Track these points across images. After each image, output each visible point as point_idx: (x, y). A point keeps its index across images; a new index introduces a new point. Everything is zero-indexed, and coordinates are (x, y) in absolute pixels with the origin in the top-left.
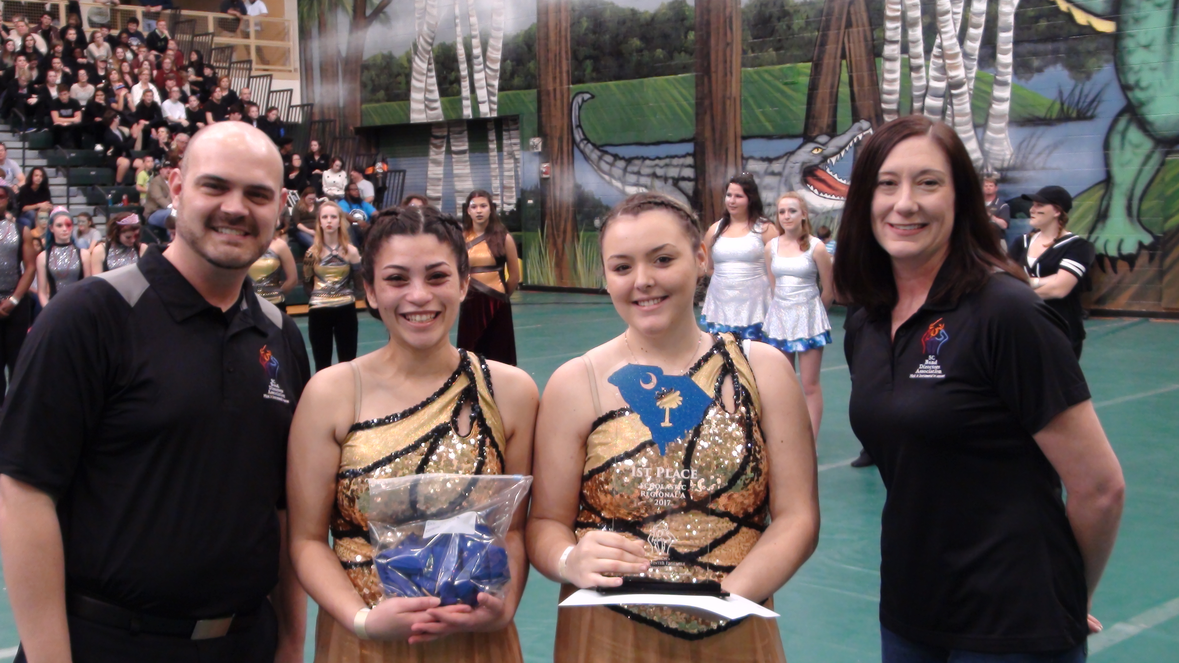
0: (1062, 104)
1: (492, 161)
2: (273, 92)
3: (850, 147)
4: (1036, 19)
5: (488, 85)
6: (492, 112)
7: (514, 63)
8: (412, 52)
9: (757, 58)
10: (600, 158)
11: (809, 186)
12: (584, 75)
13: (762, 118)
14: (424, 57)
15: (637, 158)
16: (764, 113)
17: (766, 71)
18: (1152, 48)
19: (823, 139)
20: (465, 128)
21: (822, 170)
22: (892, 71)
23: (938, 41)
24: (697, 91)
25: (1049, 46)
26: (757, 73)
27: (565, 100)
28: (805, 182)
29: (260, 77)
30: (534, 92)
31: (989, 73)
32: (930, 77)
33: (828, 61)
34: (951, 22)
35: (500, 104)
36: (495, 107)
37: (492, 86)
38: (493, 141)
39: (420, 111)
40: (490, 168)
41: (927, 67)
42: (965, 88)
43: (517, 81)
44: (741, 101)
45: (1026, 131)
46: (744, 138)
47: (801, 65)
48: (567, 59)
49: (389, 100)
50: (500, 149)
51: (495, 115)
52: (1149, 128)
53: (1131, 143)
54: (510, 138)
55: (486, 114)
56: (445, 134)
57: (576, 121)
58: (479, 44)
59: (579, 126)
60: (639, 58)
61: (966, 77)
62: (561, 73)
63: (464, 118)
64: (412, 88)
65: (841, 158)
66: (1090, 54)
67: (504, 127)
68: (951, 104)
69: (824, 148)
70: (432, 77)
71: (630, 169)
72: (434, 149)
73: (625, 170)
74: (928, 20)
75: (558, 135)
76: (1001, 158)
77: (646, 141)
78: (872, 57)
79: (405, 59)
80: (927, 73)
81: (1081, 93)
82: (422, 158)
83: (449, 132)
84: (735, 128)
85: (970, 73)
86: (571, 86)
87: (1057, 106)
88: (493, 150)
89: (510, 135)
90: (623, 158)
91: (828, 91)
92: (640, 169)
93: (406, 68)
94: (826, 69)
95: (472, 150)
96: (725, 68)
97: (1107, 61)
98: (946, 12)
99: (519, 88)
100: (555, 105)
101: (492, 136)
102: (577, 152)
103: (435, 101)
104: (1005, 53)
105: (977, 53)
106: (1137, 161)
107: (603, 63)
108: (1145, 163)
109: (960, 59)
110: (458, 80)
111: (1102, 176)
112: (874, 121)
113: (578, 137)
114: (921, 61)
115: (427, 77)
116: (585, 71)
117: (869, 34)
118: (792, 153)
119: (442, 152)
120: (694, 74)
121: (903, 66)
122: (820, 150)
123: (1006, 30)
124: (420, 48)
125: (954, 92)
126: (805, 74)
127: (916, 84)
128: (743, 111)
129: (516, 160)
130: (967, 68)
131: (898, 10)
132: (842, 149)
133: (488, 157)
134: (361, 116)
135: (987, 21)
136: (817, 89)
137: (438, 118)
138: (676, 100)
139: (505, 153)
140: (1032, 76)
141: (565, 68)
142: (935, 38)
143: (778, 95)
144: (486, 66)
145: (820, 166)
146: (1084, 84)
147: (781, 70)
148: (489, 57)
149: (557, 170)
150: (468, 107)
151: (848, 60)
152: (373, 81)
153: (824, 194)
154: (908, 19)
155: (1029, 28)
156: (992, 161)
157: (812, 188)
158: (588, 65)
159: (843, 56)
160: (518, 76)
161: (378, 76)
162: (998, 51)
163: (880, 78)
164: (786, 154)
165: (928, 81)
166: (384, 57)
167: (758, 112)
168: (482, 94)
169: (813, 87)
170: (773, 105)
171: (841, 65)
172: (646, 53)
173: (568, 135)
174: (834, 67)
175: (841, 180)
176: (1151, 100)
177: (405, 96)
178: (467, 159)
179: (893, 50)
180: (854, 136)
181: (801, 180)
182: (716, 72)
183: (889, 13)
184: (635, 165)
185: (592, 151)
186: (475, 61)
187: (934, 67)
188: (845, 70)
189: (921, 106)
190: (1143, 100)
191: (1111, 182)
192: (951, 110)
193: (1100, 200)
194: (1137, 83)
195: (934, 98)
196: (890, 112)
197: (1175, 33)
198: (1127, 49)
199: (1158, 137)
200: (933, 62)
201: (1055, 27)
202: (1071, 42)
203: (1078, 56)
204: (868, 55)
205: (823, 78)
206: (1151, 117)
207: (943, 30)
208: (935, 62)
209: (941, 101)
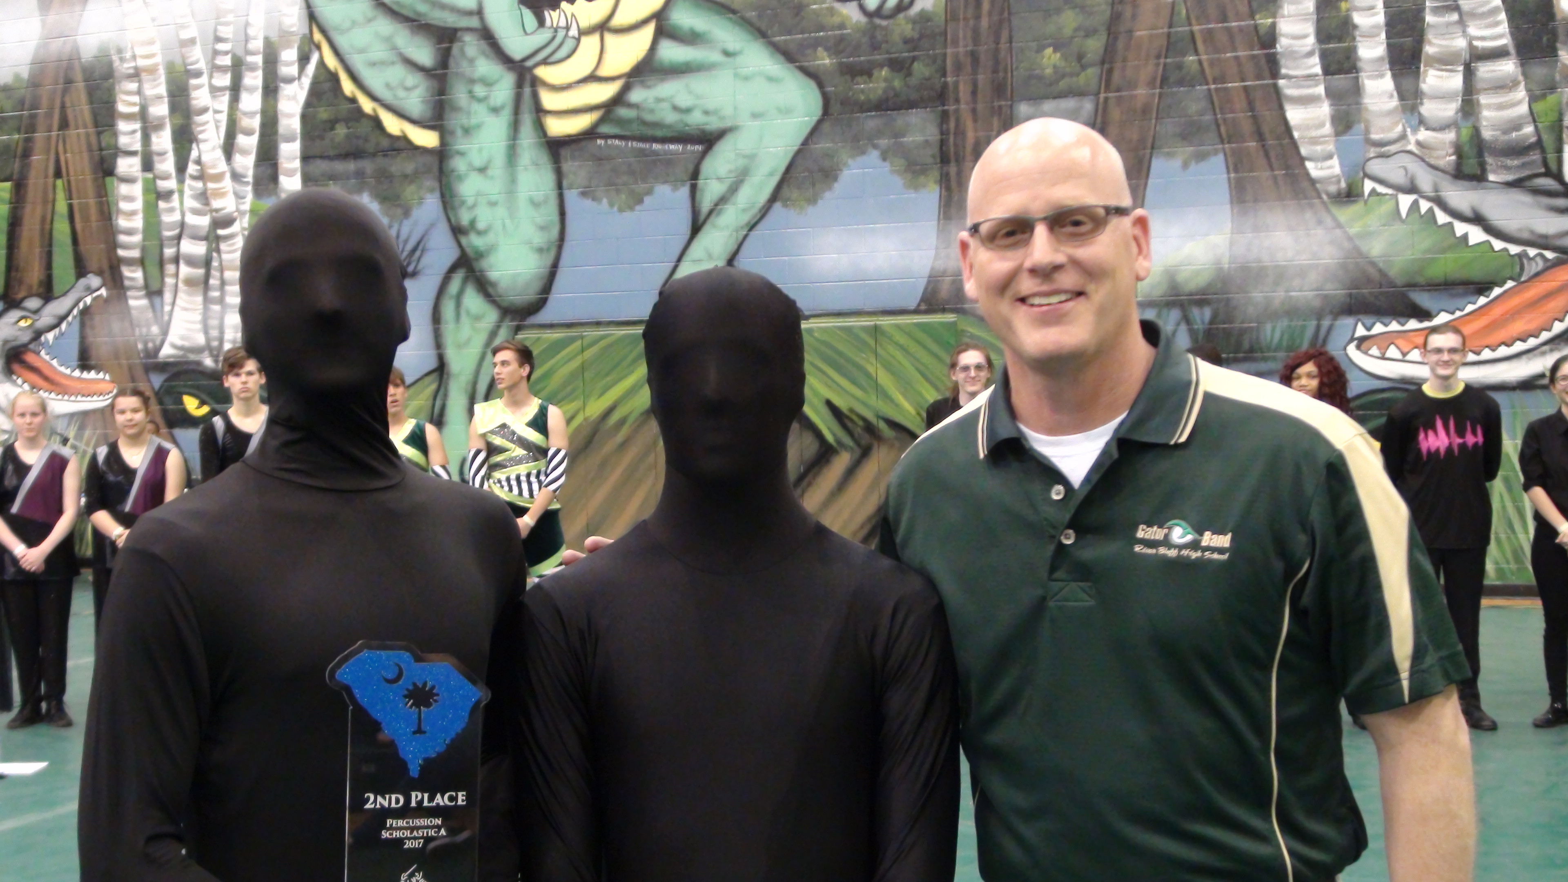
3: (75, 317)
4: (332, 124)
11: (15, 377)
18: (490, 172)
19: (33, 303)
21: (34, 352)
22: (130, 199)
23: (194, 154)
25: (351, 166)
28: (9, 371)
32: (185, 209)
33: (35, 181)
34: (211, 126)
41: (181, 193)
42: (236, 228)
52: (491, 290)
53: (468, 313)
61: (238, 210)
65: (62, 334)
66: (407, 178)
68: (218, 251)
69: (36, 317)
74: (179, 121)
78: (101, 175)
80: (182, 203)
85: (244, 203)
91: (38, 227)
94: (33, 191)
97: (431, 190)
98: (205, 110)
104: (290, 173)
105: (250, 173)
106: (480, 340)
109: (227, 183)
111: (432, 364)
112: (107, 274)
114: (171, 184)
117: (94, 140)
121: (145, 191)
122: (29, 322)
123: (290, 139)
125: (221, 232)
127: (167, 218)
130: (239, 197)
131: (134, 104)
132: (62, 318)
135: (263, 125)
136: (20, 225)
142: (190, 150)
145: (31, 347)
146: (400, 225)
151: (65, 179)
154: (151, 118)
155: (322, 138)
157: (20, 381)
159: (58, 174)
162: (280, 171)
163: (113, 209)
165: (183, 214)
169: (15, 221)
171: (54, 187)
174: (45, 190)
175: (62, 369)
176: (491, 249)
179: (131, 166)
180: (80, 300)
183: (122, 108)
187: (192, 192)
188: (61, 196)
189: (175, 254)
190: (482, 249)
191: (445, 371)
192: (219, 259)
193: (431, 399)
194: (473, 223)
195: (193, 241)
196: (130, 262)
197: (519, 151)
198: (456, 173)
199: (505, 304)
200: (189, 186)
201: (358, 137)
202: (381, 161)
203: (391, 182)
204: (95, 172)
205: (28, 209)
206: (494, 275)
207: (200, 137)
208: (192, 186)
209: (203, 246)
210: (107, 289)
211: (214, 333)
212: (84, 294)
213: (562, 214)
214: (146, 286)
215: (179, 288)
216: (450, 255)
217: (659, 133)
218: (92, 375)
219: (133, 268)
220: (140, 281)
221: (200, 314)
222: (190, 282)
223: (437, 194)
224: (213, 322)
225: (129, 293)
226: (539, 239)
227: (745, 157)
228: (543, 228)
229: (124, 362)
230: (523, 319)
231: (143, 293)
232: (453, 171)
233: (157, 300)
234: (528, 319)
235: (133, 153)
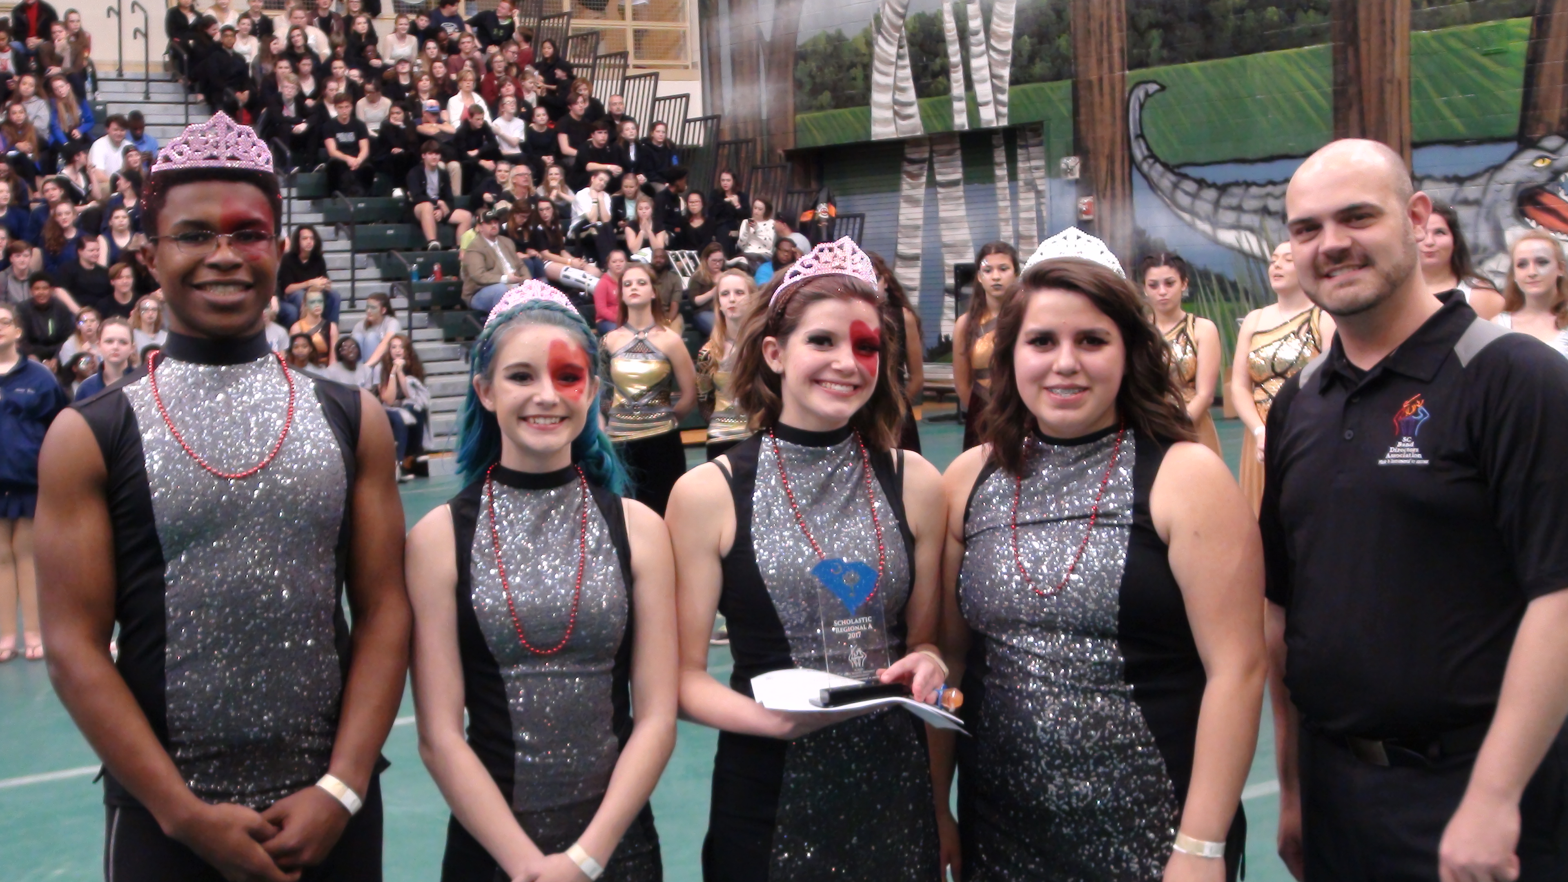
1: (1000, 197)
2: (659, 99)
5: (993, 76)
6: (1001, 119)
7: (1035, 40)
8: (874, 29)
9: (1437, 13)
10: (1176, 186)
11: (1527, 220)
12: (1148, 55)
13: (1446, 112)
14: (891, 35)
15: (1237, 184)
16: (1449, 104)
17: (1453, 35)
19: (1552, 142)
20: (958, 145)
21: (1552, 193)
24: (1336, 73)
26: (1437, 38)
27: (1118, 95)
28: (1521, 214)
29: (640, 77)
30: (1067, 84)
33: (1560, 14)
35: (1011, 105)
36: (1004, 110)
37: (1000, 78)
38: (1000, 164)
39: (885, 122)
40: (997, 207)
43: (1039, 68)
44: (1409, 83)
46: (1416, 145)
47: (1513, 21)
48: (1120, 30)
49: (837, 107)
50: (1013, 176)
51: (1004, 122)
54: (1029, 159)
55: (991, 122)
56: (926, 155)
57: (1135, 128)
58: (979, 13)
59: (1141, 136)
60: (1239, 23)
62: (1110, 51)
63: (956, 129)
64: (873, 87)
67: (1020, 142)
69: (1554, 157)
70: (904, 67)
71: (1226, 201)
72: (909, 180)
73: (1217, 204)
75: (1106, 151)
77: (1250, 156)
79: (863, 40)
82: (890, 195)
83: (931, 152)
84: (1401, 130)
86: (1127, 72)
88: (1001, 179)
89: (1029, 154)
90: (1213, 185)
91: (1560, 62)
92: (1241, 200)
93: (864, 55)
94: (1558, 25)
95: (968, 179)
96: (1383, 33)
99: (1043, 79)
100: (1101, 104)
101: (1000, 156)
102: (1137, 177)
103: (910, 104)
107: (1178, 33)
110: (945, 71)
113: (1139, 152)
115: (897, 67)
116: (1149, 46)
118: (1498, 168)
119: (921, 185)
120: (1330, 44)
122: (1547, 161)
124: (885, 22)
126: (1520, 37)
128: (1415, 102)
129: (1039, 194)
133: (994, 189)
134: (795, 132)
136: (1541, 61)
137: (914, 131)
138: (1300, 88)
139: (1021, 183)
141: (1116, 45)
143: (1473, 73)
144: (989, 47)
145: (1548, 187)
147: (1477, 31)
148: (995, 33)
149: (1106, 206)
150: (961, 111)
152: (812, 76)
158: (1155, 37)
160: (1042, 60)
161: (820, 69)
164: (1487, 170)
166: (829, 39)
167: (1439, 101)
168: (983, 91)
169: (1534, 58)
170: (1464, 91)
172: (1250, 14)
173: (1123, 149)
177: (864, 100)
178: (961, 194)
181: (1515, 212)
182: (1368, 40)
184: (1233, 196)
185: (1162, 175)
186: (973, 39)
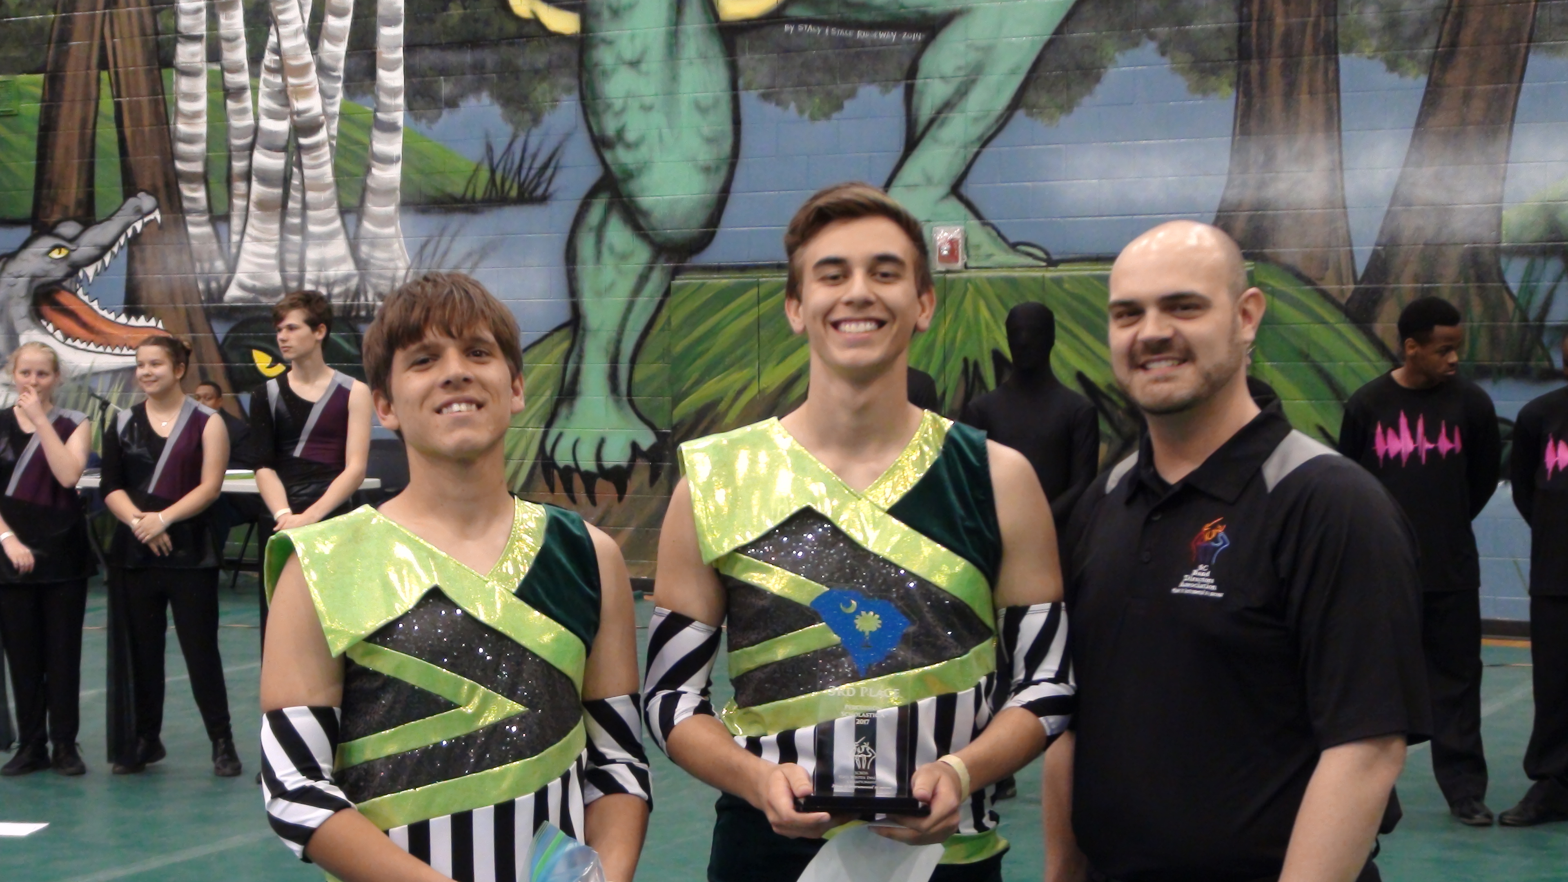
0: (493, 172)
3: (121, 247)
4: (444, 3)
11: (44, 323)
18: (644, 67)
19: (69, 229)
21: (70, 291)
22: (192, 97)
23: (273, 39)
25: (468, 57)
28: (37, 315)
31: (363, 106)
32: (260, 110)
33: (74, 73)
34: (294, 4)
41: (255, 90)
42: (322, 135)
45: (432, 222)
47: (25, 77)
52: (642, 222)
53: (612, 250)
61: (325, 113)
65: (105, 268)
66: (538, 74)
68: (300, 166)
69: (72, 247)
76: (389, 273)
78: (156, 66)
80: (255, 103)
81: (524, 150)
85: (332, 104)
87: (484, 175)
91: (76, 131)
94: (71, 88)
97: (568, 90)
104: (391, 67)
105: (342, 65)
106: (626, 285)
108: (637, 290)
109: (313, 76)
111: (564, 315)
112: (162, 194)
114: (244, 78)
117: (148, 21)
118: (11, 256)
121: (211, 87)
122: (64, 252)
123: (392, 22)
125: (303, 141)
126: (33, 98)
127: (237, 123)
130: (326, 96)
132: (106, 249)
136: (55, 129)
140: (439, 115)
142: (267, 34)
145: (66, 284)
146: (528, 136)
151: (112, 70)
153: (74, 341)
155: (431, 21)
156: (374, 280)
157: (50, 328)
159: (103, 64)
162: (378, 63)
163: (170, 110)
165: (257, 119)
169: (47, 125)
171: (99, 80)
174: (87, 85)
175: (104, 313)
176: (644, 167)
179: (194, 55)
180: (128, 226)
181: (30, 312)
187: (267, 90)
188: (106, 91)
189: (246, 169)
190: (632, 167)
191: (581, 325)
192: (300, 176)
193: (562, 361)
194: (620, 133)
195: (269, 152)
196: (191, 178)
197: (683, 39)
198: (601, 67)
199: (658, 239)
200: (265, 80)
201: (476, 21)
202: (505, 51)
203: (517, 78)
204: (149, 62)
205: (65, 106)
206: (646, 201)
207: (281, 17)
208: (268, 80)
209: (280, 158)
210: (162, 213)
211: (293, 271)
212: (133, 218)
213: (737, 122)
214: (210, 209)
215: (250, 214)
216: (591, 174)
217: (865, 17)
218: (142, 321)
219: (193, 186)
220: (204, 203)
221: (276, 246)
222: (263, 205)
223: (576, 95)
224: (292, 257)
225: (188, 218)
226: (705, 155)
227: (977, 49)
228: (710, 141)
229: (181, 306)
230: (683, 259)
231: (205, 218)
232: (596, 65)
233: (222, 227)
234: (689, 260)
235: (196, 39)
